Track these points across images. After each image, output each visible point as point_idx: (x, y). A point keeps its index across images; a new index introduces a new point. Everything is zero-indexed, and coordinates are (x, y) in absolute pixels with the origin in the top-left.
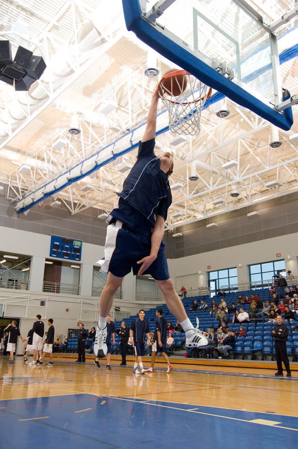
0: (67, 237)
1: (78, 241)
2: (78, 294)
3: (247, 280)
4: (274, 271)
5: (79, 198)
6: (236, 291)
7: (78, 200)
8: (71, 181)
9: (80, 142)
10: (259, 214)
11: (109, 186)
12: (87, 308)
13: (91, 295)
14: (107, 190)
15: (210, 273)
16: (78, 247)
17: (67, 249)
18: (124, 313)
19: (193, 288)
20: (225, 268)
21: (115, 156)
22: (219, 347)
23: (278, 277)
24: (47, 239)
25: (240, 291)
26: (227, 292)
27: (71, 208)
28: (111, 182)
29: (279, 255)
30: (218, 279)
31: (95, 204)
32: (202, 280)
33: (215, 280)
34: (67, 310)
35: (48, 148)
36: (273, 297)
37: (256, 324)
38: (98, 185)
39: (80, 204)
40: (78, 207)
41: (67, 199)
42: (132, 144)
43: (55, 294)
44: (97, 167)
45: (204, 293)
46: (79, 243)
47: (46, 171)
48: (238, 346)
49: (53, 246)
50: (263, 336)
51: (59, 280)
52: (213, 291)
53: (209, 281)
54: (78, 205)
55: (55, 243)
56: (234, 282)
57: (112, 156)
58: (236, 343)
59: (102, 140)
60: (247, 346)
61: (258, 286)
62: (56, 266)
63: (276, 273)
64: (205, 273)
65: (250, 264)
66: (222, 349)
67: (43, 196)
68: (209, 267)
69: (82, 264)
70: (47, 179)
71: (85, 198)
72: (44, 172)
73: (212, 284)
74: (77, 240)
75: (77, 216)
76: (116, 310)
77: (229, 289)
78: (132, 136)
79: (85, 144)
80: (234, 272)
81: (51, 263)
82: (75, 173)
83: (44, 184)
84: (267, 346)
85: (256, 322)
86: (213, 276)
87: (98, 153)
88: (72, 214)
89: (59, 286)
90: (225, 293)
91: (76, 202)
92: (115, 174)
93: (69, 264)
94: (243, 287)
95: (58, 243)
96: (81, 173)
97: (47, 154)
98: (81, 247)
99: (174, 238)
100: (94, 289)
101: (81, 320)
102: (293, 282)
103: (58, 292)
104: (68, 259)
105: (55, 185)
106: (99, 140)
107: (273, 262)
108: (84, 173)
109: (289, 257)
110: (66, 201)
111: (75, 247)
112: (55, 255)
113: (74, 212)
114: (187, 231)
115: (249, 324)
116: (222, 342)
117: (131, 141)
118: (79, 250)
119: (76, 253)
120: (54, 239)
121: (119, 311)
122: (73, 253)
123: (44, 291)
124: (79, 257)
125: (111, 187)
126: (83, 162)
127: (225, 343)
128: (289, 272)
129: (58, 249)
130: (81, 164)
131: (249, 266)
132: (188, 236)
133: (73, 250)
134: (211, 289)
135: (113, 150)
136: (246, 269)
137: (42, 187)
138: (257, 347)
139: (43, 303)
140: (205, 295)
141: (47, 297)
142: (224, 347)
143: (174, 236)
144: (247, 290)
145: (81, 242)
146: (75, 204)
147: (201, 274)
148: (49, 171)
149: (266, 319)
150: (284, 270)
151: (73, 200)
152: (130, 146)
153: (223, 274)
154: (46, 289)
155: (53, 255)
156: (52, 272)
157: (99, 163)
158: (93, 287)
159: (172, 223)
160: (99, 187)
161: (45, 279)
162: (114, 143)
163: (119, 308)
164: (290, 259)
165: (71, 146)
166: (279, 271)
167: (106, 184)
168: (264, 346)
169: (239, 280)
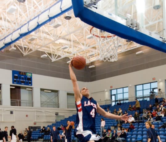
0: (22, 71)
1: (30, 73)
2: (32, 106)
3: (134, 95)
4: (151, 89)
5: (27, 44)
6: (127, 101)
7: (27, 45)
8: (22, 35)
9: (25, 6)
10: (143, 52)
11: (47, 36)
12: (39, 114)
13: (40, 106)
14: (45, 38)
15: (112, 91)
16: (30, 77)
17: (23, 79)
18: (61, 116)
19: (102, 100)
20: (121, 87)
21: (51, 19)
22: (118, 139)
23: (153, 93)
24: (10, 73)
25: (130, 101)
26: (122, 102)
27: (23, 51)
28: (47, 33)
29: (154, 79)
30: (117, 94)
31: (39, 48)
32: (107, 95)
33: (115, 95)
34: (27, 116)
35: (4, 10)
36: (149, 106)
37: (139, 124)
38: (39, 36)
39: (28, 48)
40: (27, 50)
41: (20, 45)
42: (61, 10)
43: (19, 107)
44: (39, 26)
45: (108, 103)
46: (30, 74)
47: (4, 27)
48: (128, 138)
49: (14, 77)
50: (142, 131)
51: (19, 98)
52: (113, 101)
53: (111, 96)
54: (27, 48)
55: (15, 75)
56: (126, 96)
57: (48, 18)
58: (128, 136)
59: (40, 5)
60: (134, 138)
61: (141, 98)
62: (17, 89)
63: (152, 90)
64: (109, 91)
65: (136, 84)
66: (119, 139)
67: (4, 45)
68: (111, 87)
69: (33, 88)
70: (5, 33)
71: (31, 44)
72: (3, 28)
73: (113, 97)
74: (28, 73)
75: (27, 56)
76: (56, 114)
77: (123, 100)
78: (61, 5)
79: (28, 7)
80: (126, 90)
81: (14, 87)
82: (24, 30)
83: (4, 37)
84: (145, 138)
85: (139, 122)
86: (114, 92)
87: (38, 16)
88: (24, 55)
89: (20, 101)
90: (121, 103)
91: (26, 46)
92: (50, 28)
93: (25, 88)
94: (132, 99)
95: (17, 75)
96: (28, 30)
97: (3, 15)
98: (31, 77)
99: (90, 69)
100: (42, 103)
101: (36, 121)
102: (162, 96)
103: (20, 105)
104: (24, 85)
105: (12, 38)
106: (37, 4)
107: (150, 83)
108: (30, 30)
109: (160, 80)
110: (19, 46)
111: (28, 77)
112: (16, 83)
113: (25, 54)
114: (97, 64)
115: (135, 124)
116: (119, 135)
117: (61, 8)
118: (30, 79)
119: (29, 81)
120: (14, 72)
121: (58, 115)
122: (27, 81)
123: (12, 105)
124: (31, 83)
125: (48, 37)
126: (28, 22)
127: (121, 136)
128: (160, 90)
129: (17, 79)
130: (28, 24)
131: (136, 86)
132: (98, 67)
133: (26, 79)
134: (113, 100)
135: (49, 15)
136: (134, 88)
137: (3, 39)
138: (139, 138)
139: (12, 113)
140: (109, 104)
141: (14, 109)
142: (120, 139)
143: (90, 67)
144: (134, 101)
145: (31, 73)
146: (25, 48)
147: (106, 91)
148: (6, 27)
149: (145, 121)
150: (157, 88)
151: (24, 45)
152: (60, 12)
153: (120, 91)
154: (13, 104)
155: (14, 83)
156: (15, 93)
157: (40, 23)
158: (41, 102)
159: (88, 58)
160: (40, 37)
161: (11, 98)
162: (49, 9)
163: (58, 113)
164: (161, 81)
165: (19, 9)
166: (153, 89)
167: (45, 35)
168: (143, 138)
169: (129, 95)
